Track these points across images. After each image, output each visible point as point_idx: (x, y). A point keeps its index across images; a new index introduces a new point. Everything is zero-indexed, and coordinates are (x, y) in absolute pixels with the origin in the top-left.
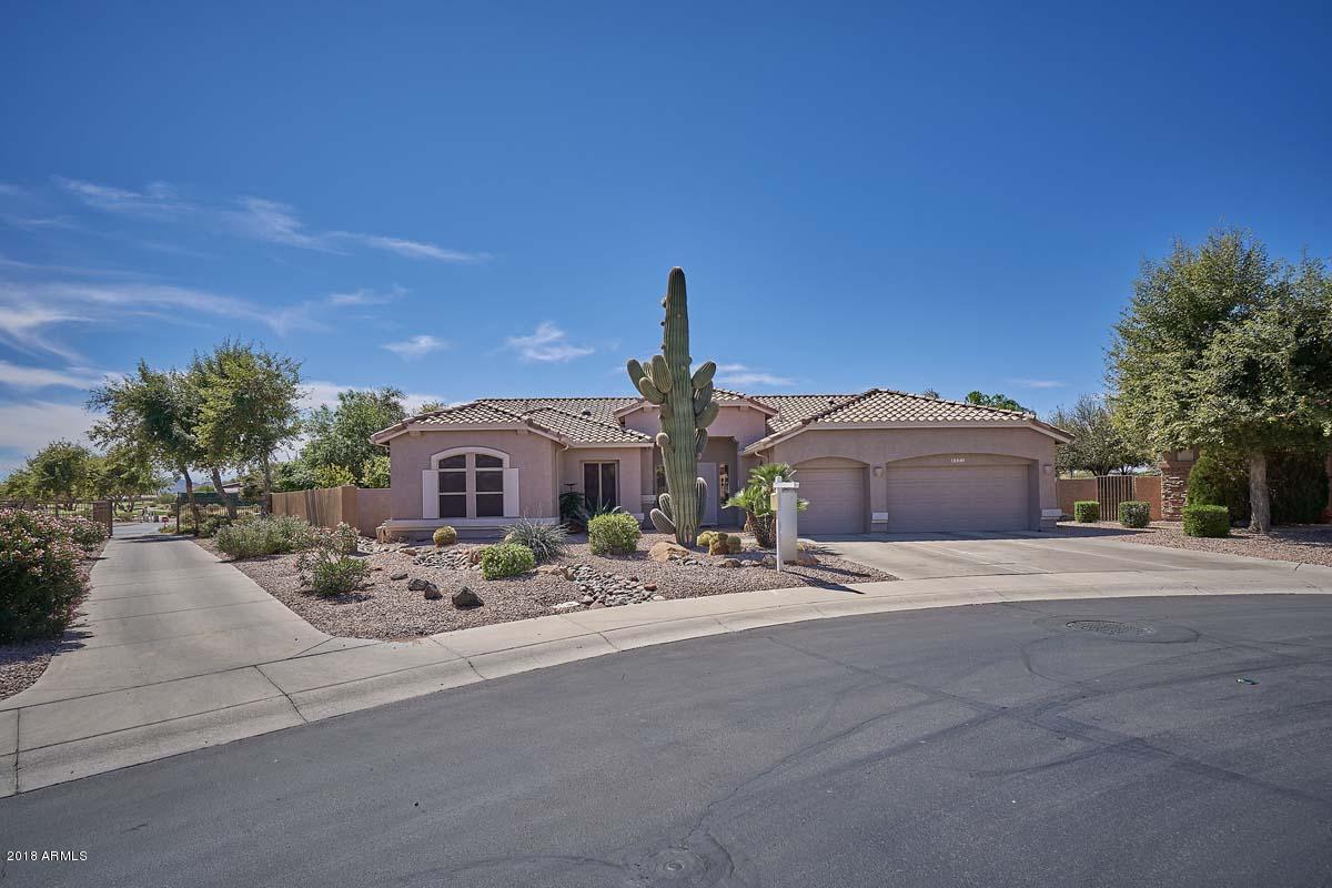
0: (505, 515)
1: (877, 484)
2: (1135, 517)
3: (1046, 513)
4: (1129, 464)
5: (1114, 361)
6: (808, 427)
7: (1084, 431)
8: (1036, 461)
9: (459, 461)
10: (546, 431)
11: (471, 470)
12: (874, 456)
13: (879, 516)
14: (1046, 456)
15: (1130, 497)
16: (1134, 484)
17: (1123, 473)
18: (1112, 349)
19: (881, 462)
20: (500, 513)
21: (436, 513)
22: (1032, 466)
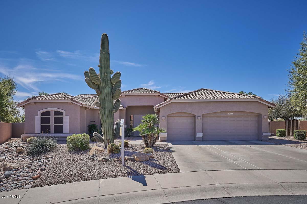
0: (64, 133)
1: (199, 123)
2: (300, 136)
3: (264, 134)
4: (296, 116)
5: (292, 77)
6: (172, 101)
7: (281, 105)
8: (261, 114)
9: (48, 113)
10: (77, 102)
11: (52, 116)
12: (198, 113)
13: (199, 135)
14: (264, 112)
15: (297, 128)
16: (299, 123)
17: (294, 119)
18: (292, 71)
19: (200, 114)
20: (62, 132)
21: (40, 131)
22: (259, 116)
